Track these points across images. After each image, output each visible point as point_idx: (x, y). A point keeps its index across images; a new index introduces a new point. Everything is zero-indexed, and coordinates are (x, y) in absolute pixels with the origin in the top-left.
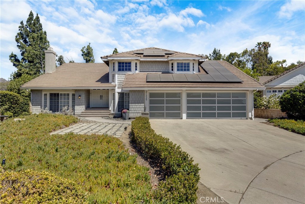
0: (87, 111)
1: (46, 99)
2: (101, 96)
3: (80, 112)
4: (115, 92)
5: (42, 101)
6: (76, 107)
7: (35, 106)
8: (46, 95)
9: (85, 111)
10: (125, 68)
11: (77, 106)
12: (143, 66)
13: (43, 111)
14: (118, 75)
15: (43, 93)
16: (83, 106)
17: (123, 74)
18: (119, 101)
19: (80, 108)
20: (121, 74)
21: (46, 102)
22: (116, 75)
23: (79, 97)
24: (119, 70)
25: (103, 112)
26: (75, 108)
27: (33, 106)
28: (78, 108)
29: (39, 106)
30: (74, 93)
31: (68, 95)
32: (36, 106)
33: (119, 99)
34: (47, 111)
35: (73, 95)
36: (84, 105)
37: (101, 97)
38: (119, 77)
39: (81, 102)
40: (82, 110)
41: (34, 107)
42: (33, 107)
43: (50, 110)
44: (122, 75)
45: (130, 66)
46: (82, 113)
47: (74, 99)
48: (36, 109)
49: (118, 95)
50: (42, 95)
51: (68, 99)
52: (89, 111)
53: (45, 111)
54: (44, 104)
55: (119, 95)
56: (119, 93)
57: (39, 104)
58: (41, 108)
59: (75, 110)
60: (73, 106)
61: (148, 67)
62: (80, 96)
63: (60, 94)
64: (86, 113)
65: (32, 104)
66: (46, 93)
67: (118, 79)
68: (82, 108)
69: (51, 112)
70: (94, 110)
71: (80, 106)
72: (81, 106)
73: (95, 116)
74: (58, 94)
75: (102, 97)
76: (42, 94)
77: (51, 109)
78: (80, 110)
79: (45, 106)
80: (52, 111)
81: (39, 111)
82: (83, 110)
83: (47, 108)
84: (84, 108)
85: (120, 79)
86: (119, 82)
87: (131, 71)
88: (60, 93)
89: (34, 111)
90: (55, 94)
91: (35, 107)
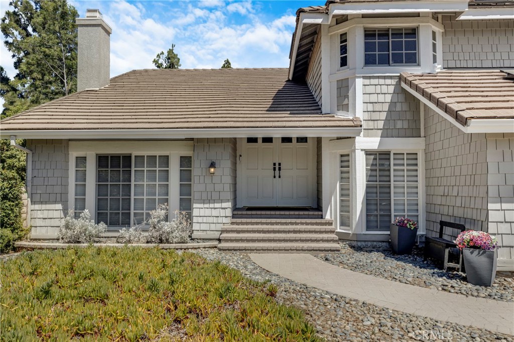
0: (238, 224)
1: (81, 177)
2: (277, 167)
3: (213, 227)
4: (354, 151)
5: (67, 185)
6: (199, 210)
7: (41, 203)
8: (81, 161)
9: (232, 223)
10: (391, 52)
11: (201, 206)
12: (458, 48)
13: (73, 225)
14: (367, 82)
15: (73, 154)
16: (225, 205)
17: (385, 78)
18: (368, 187)
19: (215, 213)
20: (378, 77)
21: (81, 189)
22: (359, 82)
23: (212, 170)
24: (369, 61)
25: (309, 227)
26: (195, 212)
27: (33, 202)
28: (208, 212)
29: (55, 202)
30: (187, 153)
31: (165, 160)
32: (46, 203)
33: (370, 177)
34: (87, 222)
35: (186, 161)
36: (228, 201)
37: (274, 169)
38: (371, 89)
39: (218, 187)
40: (220, 220)
41: (37, 207)
42: (33, 207)
43: (98, 222)
44: (382, 81)
45: (413, 46)
46: (223, 231)
47: (186, 176)
48: (46, 214)
49: (367, 159)
50: (67, 162)
51: (166, 176)
52: (247, 224)
53: (78, 224)
54: (76, 195)
55: (371, 162)
56: (368, 153)
57: (59, 196)
58: (65, 211)
59: (195, 220)
60: (186, 205)
61: (480, 50)
62: (213, 165)
63: (136, 156)
64: (238, 232)
65: (31, 196)
66: (81, 154)
67: (367, 98)
68: (223, 213)
69: (102, 226)
70: (269, 220)
71: (212, 205)
72: (217, 205)
73: (286, 250)
74: (128, 158)
75: (280, 169)
76: (67, 156)
77: (100, 217)
78: (215, 220)
79: (81, 205)
80: (105, 225)
81: (56, 222)
82: (225, 220)
83: (86, 211)
84: (229, 212)
85: (374, 98)
86: (370, 107)
87: (419, 65)
88: (135, 153)
89: (39, 222)
90: (115, 159)
91: (44, 207)
